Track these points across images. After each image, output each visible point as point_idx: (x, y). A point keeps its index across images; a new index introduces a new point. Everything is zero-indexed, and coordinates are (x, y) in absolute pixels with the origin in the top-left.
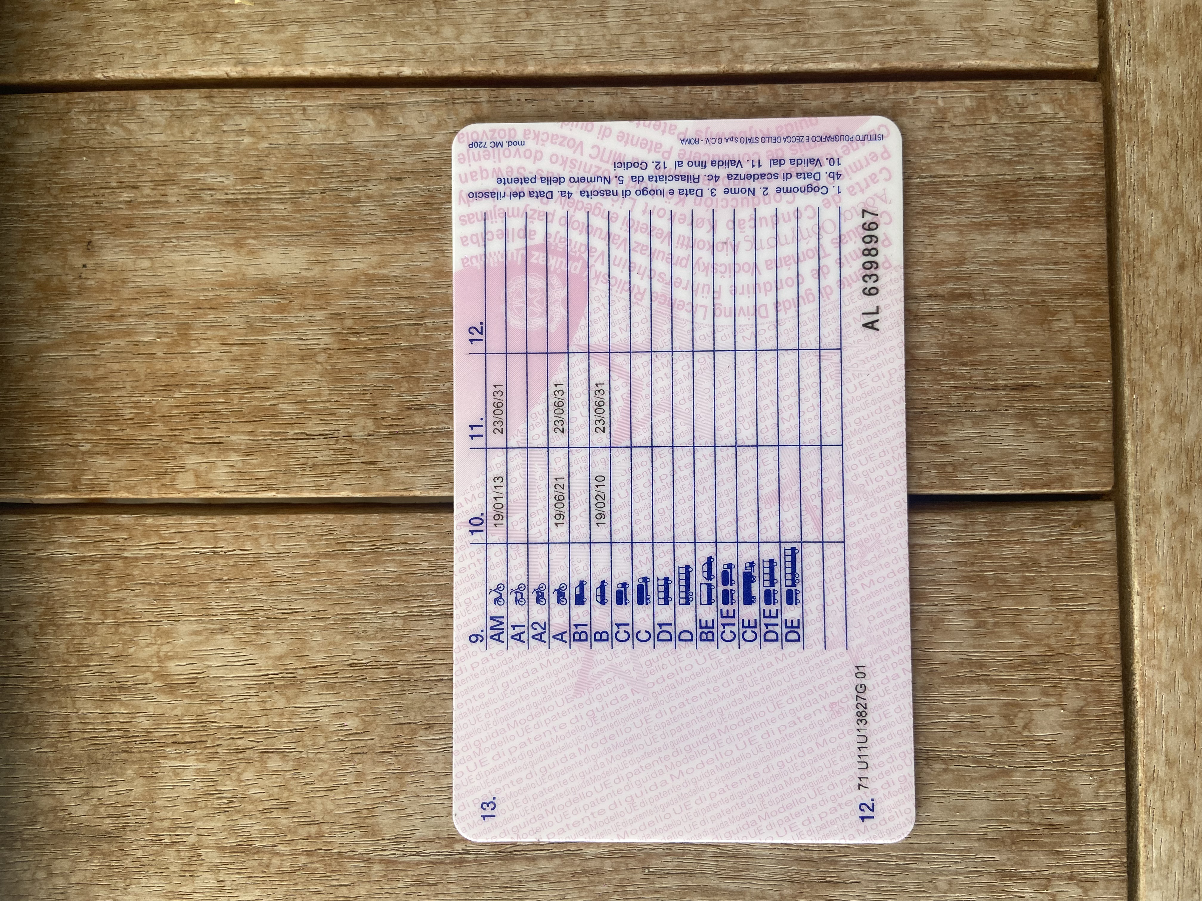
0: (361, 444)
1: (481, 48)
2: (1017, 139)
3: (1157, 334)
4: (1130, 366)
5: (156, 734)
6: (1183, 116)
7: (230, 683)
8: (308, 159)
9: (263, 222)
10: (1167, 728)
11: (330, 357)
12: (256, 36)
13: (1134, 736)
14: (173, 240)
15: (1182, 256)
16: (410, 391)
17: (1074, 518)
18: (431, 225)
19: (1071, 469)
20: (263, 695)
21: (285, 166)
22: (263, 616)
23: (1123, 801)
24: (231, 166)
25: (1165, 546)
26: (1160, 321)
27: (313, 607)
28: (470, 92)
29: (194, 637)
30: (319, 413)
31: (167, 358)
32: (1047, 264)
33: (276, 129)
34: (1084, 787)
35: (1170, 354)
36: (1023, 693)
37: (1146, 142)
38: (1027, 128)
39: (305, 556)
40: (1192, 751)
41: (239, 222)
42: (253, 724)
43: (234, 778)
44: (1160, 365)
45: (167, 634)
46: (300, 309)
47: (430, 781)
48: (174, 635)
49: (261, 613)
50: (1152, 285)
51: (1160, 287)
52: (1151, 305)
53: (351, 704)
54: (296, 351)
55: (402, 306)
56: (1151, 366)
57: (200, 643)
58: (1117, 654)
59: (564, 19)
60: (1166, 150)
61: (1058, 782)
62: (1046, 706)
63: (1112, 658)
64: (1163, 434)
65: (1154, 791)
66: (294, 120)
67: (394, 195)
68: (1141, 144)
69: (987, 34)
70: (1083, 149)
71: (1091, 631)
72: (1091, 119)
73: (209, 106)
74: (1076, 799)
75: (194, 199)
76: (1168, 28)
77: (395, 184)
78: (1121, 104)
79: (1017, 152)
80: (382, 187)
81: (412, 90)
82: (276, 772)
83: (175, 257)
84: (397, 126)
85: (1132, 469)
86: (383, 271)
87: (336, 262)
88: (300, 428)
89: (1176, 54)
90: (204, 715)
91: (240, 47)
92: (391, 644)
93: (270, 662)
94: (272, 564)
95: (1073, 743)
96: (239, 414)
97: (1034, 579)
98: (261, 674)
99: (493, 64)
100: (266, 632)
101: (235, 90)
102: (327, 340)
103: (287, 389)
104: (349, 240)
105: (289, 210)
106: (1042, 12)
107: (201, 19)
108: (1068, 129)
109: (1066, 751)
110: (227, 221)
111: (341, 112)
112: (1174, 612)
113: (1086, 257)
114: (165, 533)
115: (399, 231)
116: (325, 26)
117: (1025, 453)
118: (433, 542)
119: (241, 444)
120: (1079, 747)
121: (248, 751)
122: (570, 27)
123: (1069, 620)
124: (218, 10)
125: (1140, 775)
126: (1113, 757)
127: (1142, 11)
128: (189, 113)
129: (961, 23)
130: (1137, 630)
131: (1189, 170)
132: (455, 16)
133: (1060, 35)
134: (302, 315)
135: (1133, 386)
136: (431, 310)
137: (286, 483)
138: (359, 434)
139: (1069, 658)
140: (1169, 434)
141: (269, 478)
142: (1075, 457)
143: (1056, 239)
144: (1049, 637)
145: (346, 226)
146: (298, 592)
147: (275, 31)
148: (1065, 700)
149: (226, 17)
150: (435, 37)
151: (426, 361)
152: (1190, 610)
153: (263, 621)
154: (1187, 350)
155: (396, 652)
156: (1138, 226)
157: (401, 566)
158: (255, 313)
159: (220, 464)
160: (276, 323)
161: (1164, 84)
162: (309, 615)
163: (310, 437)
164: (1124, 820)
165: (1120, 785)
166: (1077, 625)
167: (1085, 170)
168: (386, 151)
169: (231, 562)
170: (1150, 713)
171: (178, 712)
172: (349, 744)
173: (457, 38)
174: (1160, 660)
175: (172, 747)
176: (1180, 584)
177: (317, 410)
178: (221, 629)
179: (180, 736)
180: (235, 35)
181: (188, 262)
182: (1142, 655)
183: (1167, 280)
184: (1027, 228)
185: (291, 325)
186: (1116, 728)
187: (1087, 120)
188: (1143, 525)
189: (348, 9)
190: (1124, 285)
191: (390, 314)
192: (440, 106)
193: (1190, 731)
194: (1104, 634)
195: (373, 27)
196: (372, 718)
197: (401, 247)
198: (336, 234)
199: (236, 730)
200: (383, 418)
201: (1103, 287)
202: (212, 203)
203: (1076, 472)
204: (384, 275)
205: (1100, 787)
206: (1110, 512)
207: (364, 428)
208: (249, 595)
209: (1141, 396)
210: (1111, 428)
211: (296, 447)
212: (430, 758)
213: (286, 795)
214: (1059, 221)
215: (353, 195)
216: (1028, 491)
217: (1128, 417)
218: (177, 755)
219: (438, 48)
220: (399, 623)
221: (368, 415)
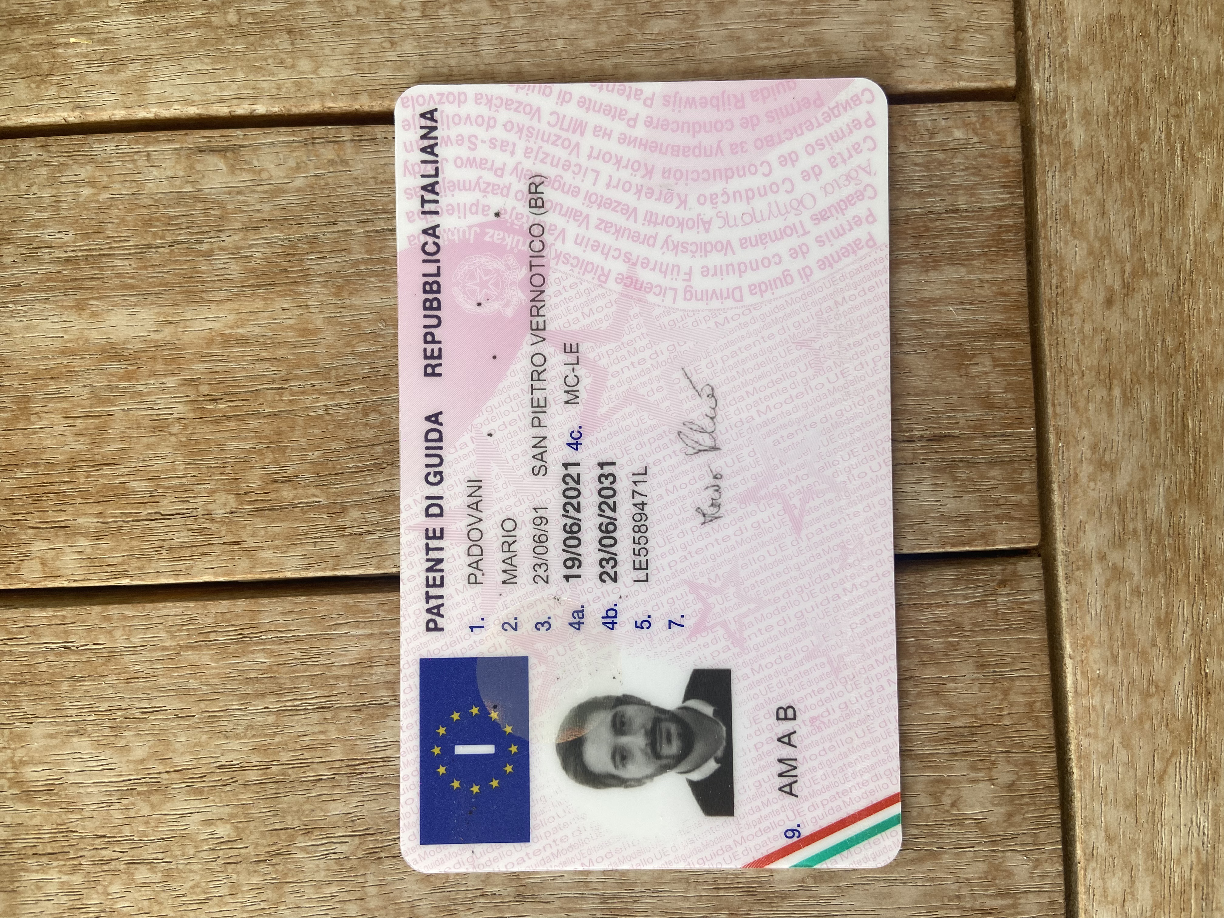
0: (222, 522)
1: (341, 82)
2: (928, 169)
3: (1083, 376)
4: (1054, 411)
5: (16, 846)
6: (1109, 136)
7: (90, 790)
8: (154, 209)
9: (105, 280)
10: (1106, 801)
11: (185, 427)
12: (95, 77)
13: (1071, 809)
14: (10, 305)
15: (1110, 290)
16: (276, 462)
17: (999, 577)
18: (293, 278)
19: (995, 525)
20: (125, 802)
21: (129, 218)
22: (121, 717)
23: (1061, 881)
24: (70, 220)
25: (1098, 605)
26: (1087, 361)
27: (176, 704)
28: (331, 130)
29: (49, 740)
30: (174, 490)
31: (7, 435)
32: (962, 304)
33: (118, 178)
34: (1018, 868)
35: (1098, 397)
36: (950, 768)
37: (1070, 166)
38: (938, 156)
39: (165, 649)
40: (1134, 825)
41: (79, 282)
42: (117, 833)
43: (100, 891)
44: (1087, 410)
45: (20, 737)
46: (150, 376)
47: (311, 891)
48: (28, 739)
49: (119, 713)
50: (1077, 323)
51: (1086, 325)
52: (1076, 345)
53: (222, 809)
54: (147, 422)
55: (261, 368)
56: (1078, 411)
57: (55, 747)
58: (1049, 723)
59: (432, 48)
60: (1091, 173)
61: (990, 862)
62: (975, 781)
63: (1044, 727)
64: (1092, 484)
65: (1094, 870)
66: (137, 167)
67: (251, 246)
68: (1063, 169)
69: (893, 54)
70: (1000, 177)
71: (1021, 699)
72: (1008, 143)
73: (45, 156)
74: (1010, 881)
75: (31, 259)
76: (1091, 40)
77: (252, 235)
78: (1041, 124)
79: (927, 183)
80: (236, 238)
81: (267, 130)
82: (145, 885)
83: (13, 323)
84: (251, 170)
85: (1060, 523)
86: (240, 331)
87: (188, 323)
88: (153, 507)
89: (1100, 68)
90: (65, 824)
91: (77, 90)
92: (263, 743)
93: (131, 766)
94: (128, 659)
95: (1005, 821)
96: (85, 494)
97: (958, 645)
98: (122, 779)
99: (356, 99)
100: (125, 734)
101: (73, 137)
102: (181, 409)
103: (137, 465)
104: (202, 298)
105: (134, 266)
106: (953, 27)
107: (35, 60)
108: (982, 155)
109: (998, 829)
110: (67, 281)
111: (189, 157)
112: (1110, 676)
113: (1004, 294)
114: (13, 628)
115: (258, 286)
116: (169, 63)
117: (943, 509)
118: (306, 628)
119: (89, 528)
120: (1011, 825)
121: (113, 863)
122: (439, 57)
123: (997, 688)
124: (53, 50)
125: (1079, 852)
126: (1049, 834)
127: (1062, 22)
128: (25, 164)
129: (865, 43)
130: (1070, 696)
131: (1117, 195)
132: (312, 47)
133: (973, 52)
134: (152, 382)
135: (1058, 434)
136: (296, 372)
137: (140, 569)
138: (219, 512)
139: (997, 729)
140: (1099, 484)
141: (122, 564)
142: (998, 512)
143: (972, 276)
144: (975, 707)
145: (198, 282)
146: (158, 688)
147: (115, 71)
148: (994, 774)
149: (62, 57)
150: (290, 71)
151: (293, 428)
152: (1128, 674)
153: (121, 722)
154: (1117, 392)
155: (268, 751)
156: (1062, 258)
157: (271, 657)
158: (99, 381)
159: (68, 550)
160: (123, 393)
161: (1088, 103)
162: (171, 714)
163: (165, 517)
164: (1062, 901)
165: (1057, 864)
166: (1006, 693)
167: (1002, 200)
168: (240, 198)
169: (84, 658)
170: (1088, 785)
171: (37, 821)
172: (221, 853)
173: (315, 72)
174: (1096, 728)
175: (33, 858)
176: (1115, 646)
177: (172, 487)
178: (77, 731)
179: (40, 847)
180: (72, 77)
181: (26, 328)
182: (1076, 723)
183: (1094, 317)
184: (940, 266)
185: (140, 394)
186: (1051, 803)
187: (1003, 145)
188: (1073, 582)
189: (194, 44)
190: (1046, 323)
191: (251, 378)
192: (298, 147)
193: (1131, 804)
194: (1035, 702)
195: (221, 63)
196: (245, 824)
197: (259, 304)
198: (187, 291)
199: (100, 840)
200: (246, 493)
201: (1023, 327)
202: (51, 262)
203: (999, 527)
204: (242, 335)
205: (1035, 867)
206: (1037, 569)
207: (225, 504)
208: (105, 694)
209: (1067, 444)
210: (1035, 479)
211: (150, 529)
212: (310, 865)
213: (156, 908)
214: (974, 257)
215: (205, 247)
216: (948, 549)
217: (1053, 466)
218: (38, 868)
219: (294, 82)
220: (271, 719)
221: (230, 490)
